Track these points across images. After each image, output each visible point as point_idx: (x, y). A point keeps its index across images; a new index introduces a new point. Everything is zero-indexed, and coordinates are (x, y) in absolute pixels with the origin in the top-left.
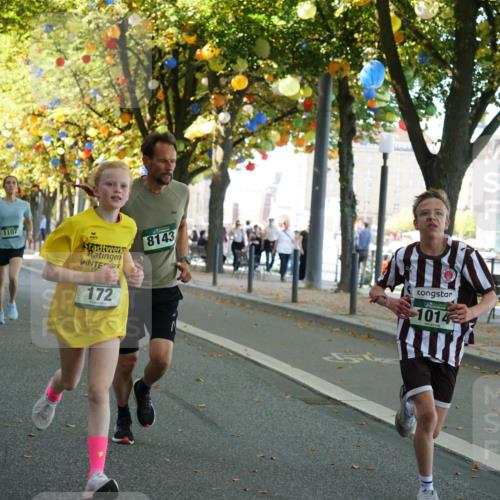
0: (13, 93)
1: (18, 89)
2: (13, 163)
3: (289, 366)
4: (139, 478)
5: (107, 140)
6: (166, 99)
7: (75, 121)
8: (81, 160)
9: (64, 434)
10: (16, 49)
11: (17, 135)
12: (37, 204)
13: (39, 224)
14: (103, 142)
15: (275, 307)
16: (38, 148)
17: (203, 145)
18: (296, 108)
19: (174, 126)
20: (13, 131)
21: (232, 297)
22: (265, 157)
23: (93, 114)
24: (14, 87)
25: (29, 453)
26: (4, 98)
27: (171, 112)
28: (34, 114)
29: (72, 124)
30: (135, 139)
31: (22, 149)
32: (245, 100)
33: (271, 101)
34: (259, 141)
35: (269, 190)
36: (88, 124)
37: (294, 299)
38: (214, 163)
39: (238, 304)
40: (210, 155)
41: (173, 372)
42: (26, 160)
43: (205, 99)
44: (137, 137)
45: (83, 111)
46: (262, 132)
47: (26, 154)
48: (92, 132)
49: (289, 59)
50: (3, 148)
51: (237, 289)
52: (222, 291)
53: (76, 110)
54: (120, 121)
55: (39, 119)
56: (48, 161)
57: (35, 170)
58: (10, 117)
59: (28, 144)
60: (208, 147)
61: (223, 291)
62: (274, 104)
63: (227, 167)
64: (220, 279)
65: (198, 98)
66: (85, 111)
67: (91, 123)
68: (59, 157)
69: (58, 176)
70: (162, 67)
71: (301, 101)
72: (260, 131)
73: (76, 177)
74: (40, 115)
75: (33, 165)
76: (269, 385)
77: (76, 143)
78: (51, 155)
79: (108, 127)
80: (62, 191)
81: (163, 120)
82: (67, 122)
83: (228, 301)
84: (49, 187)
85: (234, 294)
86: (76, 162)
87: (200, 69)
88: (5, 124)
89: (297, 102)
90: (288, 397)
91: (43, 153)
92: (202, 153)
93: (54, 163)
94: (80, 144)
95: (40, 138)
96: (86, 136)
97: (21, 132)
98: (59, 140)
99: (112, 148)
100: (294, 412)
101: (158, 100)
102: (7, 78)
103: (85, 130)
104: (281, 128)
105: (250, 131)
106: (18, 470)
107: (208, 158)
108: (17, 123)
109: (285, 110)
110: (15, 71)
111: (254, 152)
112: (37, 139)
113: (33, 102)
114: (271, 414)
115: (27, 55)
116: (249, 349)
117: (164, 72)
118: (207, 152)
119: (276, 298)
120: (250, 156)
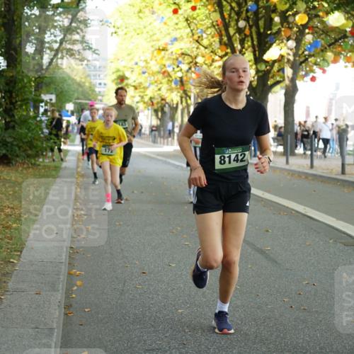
0: (145, 35)
1: (147, 32)
2: (147, 84)
3: (334, 219)
5: (211, 65)
6: (251, 33)
7: (189, 52)
9: (166, 271)
10: (144, 4)
11: (149, 65)
13: (167, 126)
14: (208, 66)
15: (329, 178)
16: (164, 73)
17: (280, 66)
18: (345, 35)
19: (257, 53)
20: (146, 61)
21: (299, 172)
22: (324, 71)
23: (201, 47)
24: (145, 31)
25: (140, 284)
26: (138, 39)
27: (255, 43)
28: (159, 49)
29: (186, 55)
31: (153, 74)
32: (307, 31)
33: (327, 30)
34: (319, 60)
35: (331, 96)
36: (198, 54)
37: (343, 172)
38: (286, 77)
39: (303, 177)
40: (283, 72)
42: (156, 82)
43: (279, 32)
46: (321, 53)
47: (156, 78)
48: (200, 60)
50: (139, 74)
51: (304, 167)
52: (293, 168)
53: (188, 45)
54: (219, 51)
55: (163, 52)
56: (171, 81)
57: (163, 89)
58: (143, 52)
59: (157, 70)
60: (282, 66)
62: (329, 34)
63: (296, 80)
64: (292, 160)
65: (274, 31)
66: (195, 45)
67: (200, 54)
68: (178, 79)
69: (179, 92)
70: (247, 11)
71: (348, 29)
72: (319, 53)
73: (191, 92)
74: (163, 50)
75: (161, 85)
76: (319, 233)
77: (190, 68)
78: (173, 77)
79: (211, 56)
80: (182, 103)
81: (250, 49)
82: (183, 54)
83: (296, 175)
84: (172, 101)
85: (301, 170)
87: (274, 11)
88: (140, 57)
89: (346, 31)
90: (331, 241)
91: (167, 77)
92: (278, 71)
93: (176, 83)
94: (193, 69)
95: (165, 65)
96: (196, 63)
97: (151, 62)
98: (178, 66)
99: (215, 70)
100: (334, 252)
101: (245, 35)
102: (140, 24)
103: (196, 58)
104: (334, 50)
105: (312, 53)
106: (131, 297)
107: (282, 75)
108: (148, 56)
109: (337, 37)
110: (145, 19)
111: (315, 67)
112: (163, 67)
113: (158, 40)
114: (318, 254)
115: (152, 8)
116: (307, 208)
117: (249, 14)
118: (282, 70)
119: (331, 172)
120: (312, 71)
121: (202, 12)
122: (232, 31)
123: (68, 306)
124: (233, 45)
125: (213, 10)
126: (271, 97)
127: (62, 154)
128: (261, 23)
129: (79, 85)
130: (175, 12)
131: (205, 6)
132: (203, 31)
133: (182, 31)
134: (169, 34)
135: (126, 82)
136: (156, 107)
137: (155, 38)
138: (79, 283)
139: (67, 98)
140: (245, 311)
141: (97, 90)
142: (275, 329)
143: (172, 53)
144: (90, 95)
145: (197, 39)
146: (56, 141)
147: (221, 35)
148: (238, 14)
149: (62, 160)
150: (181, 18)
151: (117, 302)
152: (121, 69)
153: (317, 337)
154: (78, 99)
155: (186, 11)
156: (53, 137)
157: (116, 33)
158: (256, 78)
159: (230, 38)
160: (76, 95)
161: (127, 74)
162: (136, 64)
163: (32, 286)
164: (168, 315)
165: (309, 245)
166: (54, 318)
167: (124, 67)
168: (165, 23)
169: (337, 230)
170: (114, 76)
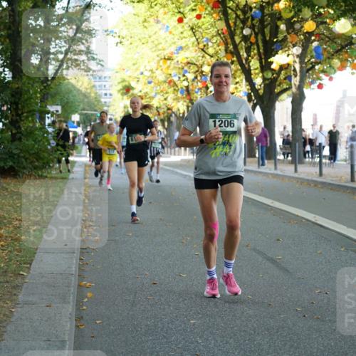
0: (150, 45)
1: (153, 42)
2: (153, 94)
3: (345, 227)
4: (228, 310)
6: (257, 41)
7: (195, 62)
8: (200, 89)
9: (178, 281)
10: (149, 13)
11: (154, 75)
12: (172, 122)
15: (339, 185)
16: (170, 82)
17: (286, 74)
18: (351, 41)
19: (263, 61)
20: (151, 71)
21: (308, 180)
22: (331, 79)
23: (206, 55)
24: (150, 40)
25: (151, 296)
26: (143, 48)
27: (261, 51)
28: (165, 59)
29: (192, 64)
30: (236, 71)
31: (159, 84)
32: (313, 38)
33: (333, 37)
34: (325, 67)
35: (339, 103)
36: (203, 63)
37: (353, 180)
38: (293, 85)
39: (313, 185)
41: (260, 235)
42: (162, 91)
43: (285, 39)
44: (238, 70)
45: (199, 54)
46: (327, 61)
47: (162, 87)
48: (206, 69)
49: (342, 6)
50: (145, 84)
51: (313, 174)
53: (194, 54)
54: (225, 59)
55: (169, 62)
56: (177, 91)
57: (169, 99)
58: (149, 62)
59: (163, 80)
60: (289, 74)
61: (302, 176)
62: (335, 41)
63: (303, 88)
64: (300, 168)
65: (280, 39)
66: (201, 54)
67: (205, 62)
68: (184, 88)
69: (185, 101)
70: (253, 18)
71: (354, 36)
74: (169, 59)
75: (167, 95)
77: (196, 77)
78: (179, 87)
81: (256, 57)
82: (188, 63)
83: (305, 183)
84: (179, 110)
85: (310, 178)
86: (197, 90)
87: (280, 18)
88: (145, 67)
89: (352, 38)
90: (342, 249)
91: (173, 86)
92: (285, 79)
93: (182, 93)
94: (199, 78)
95: (170, 75)
96: (202, 72)
97: (157, 72)
100: (346, 260)
101: (251, 43)
102: (145, 34)
103: (201, 67)
104: (341, 57)
105: (318, 61)
106: (142, 308)
107: (289, 82)
108: (154, 66)
109: (343, 44)
110: (150, 29)
111: (322, 75)
112: (168, 76)
113: (164, 50)
114: (329, 262)
115: (157, 17)
116: (317, 217)
117: (254, 22)
118: (288, 78)
119: (340, 180)
120: (319, 78)
121: (207, 20)
122: (237, 39)
123: (79, 319)
124: (239, 53)
125: (218, 18)
126: (278, 105)
127: (69, 165)
128: (267, 31)
129: (85, 96)
130: (180, 20)
131: (210, 14)
132: (209, 40)
133: (187, 40)
134: (174, 43)
135: (131, 92)
136: (162, 117)
137: (160, 47)
138: (89, 295)
139: (73, 109)
140: (257, 320)
141: (103, 100)
142: (288, 339)
143: (178, 62)
144: (95, 106)
145: (202, 47)
146: (63, 152)
147: (226, 44)
148: (244, 22)
149: (69, 171)
150: (187, 28)
151: (128, 314)
152: (127, 79)
153: (331, 346)
154: (84, 110)
155: (191, 19)
156: (60, 148)
157: (121, 43)
158: (262, 86)
159: (235, 46)
160: (82, 106)
161: (133, 84)
162: (142, 73)
163: (43, 299)
164: (181, 326)
165: (321, 253)
166: (65, 330)
167: (130, 77)
168: (170, 33)
169: (348, 237)
170: (120, 87)
